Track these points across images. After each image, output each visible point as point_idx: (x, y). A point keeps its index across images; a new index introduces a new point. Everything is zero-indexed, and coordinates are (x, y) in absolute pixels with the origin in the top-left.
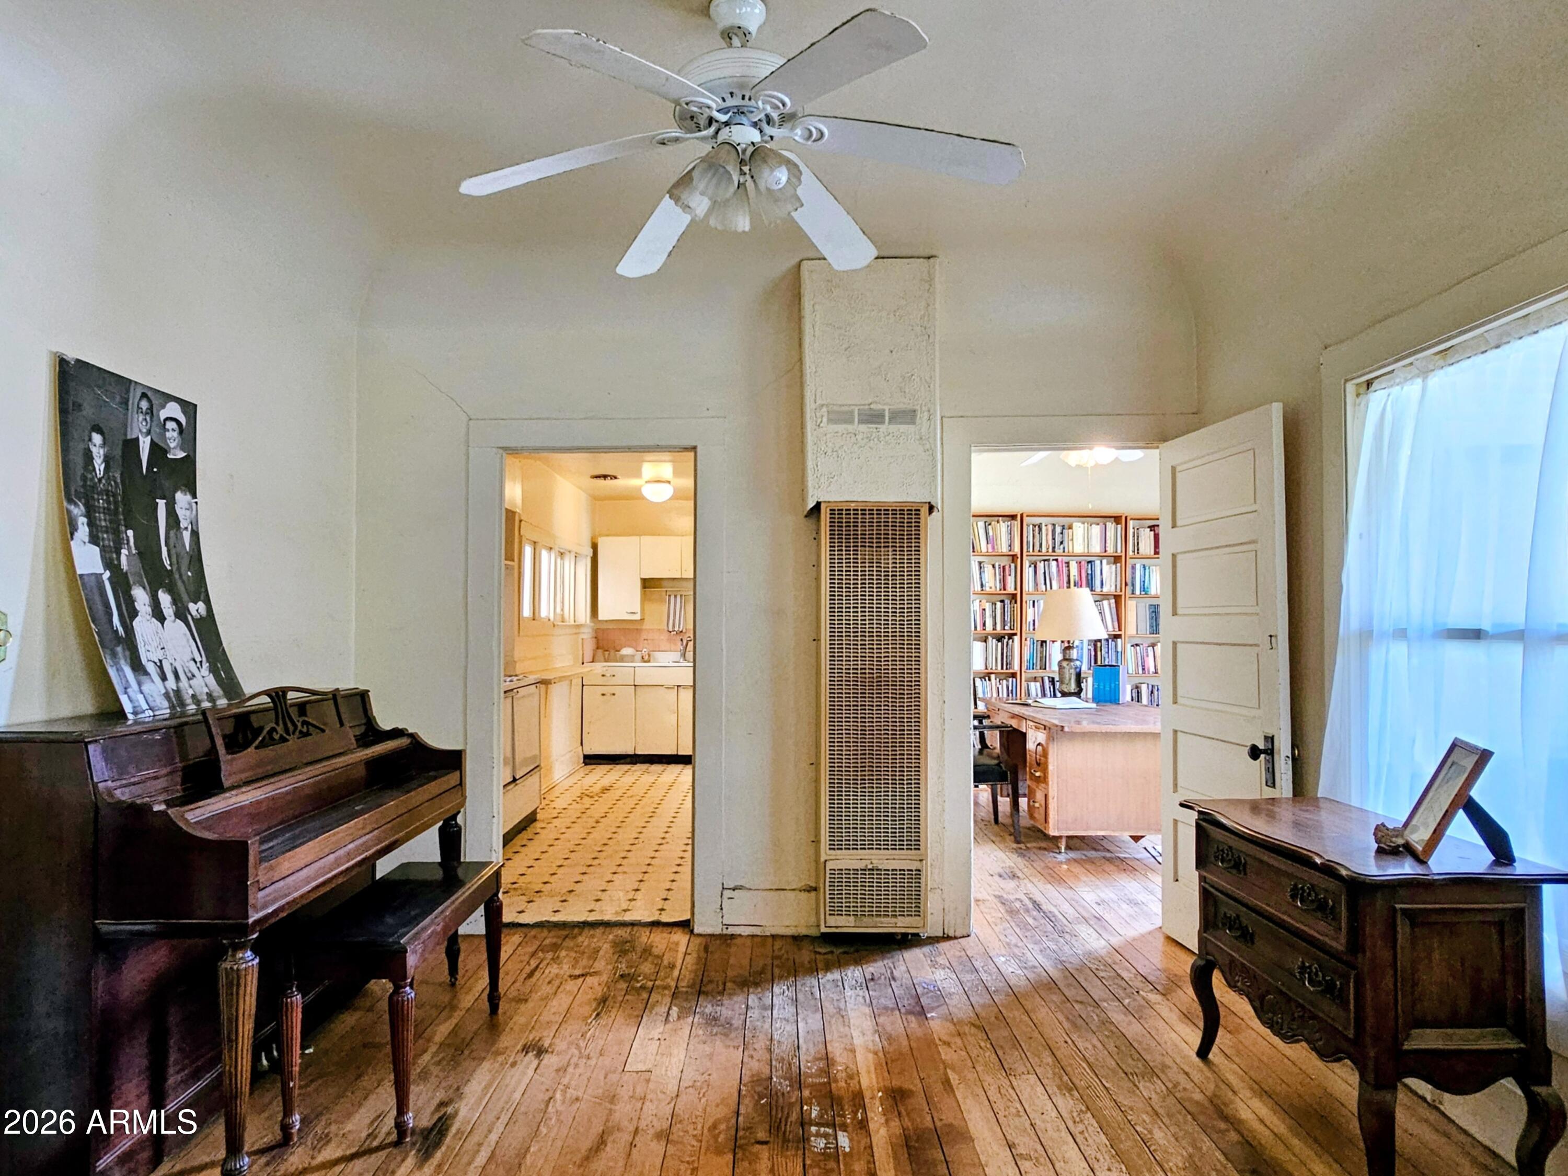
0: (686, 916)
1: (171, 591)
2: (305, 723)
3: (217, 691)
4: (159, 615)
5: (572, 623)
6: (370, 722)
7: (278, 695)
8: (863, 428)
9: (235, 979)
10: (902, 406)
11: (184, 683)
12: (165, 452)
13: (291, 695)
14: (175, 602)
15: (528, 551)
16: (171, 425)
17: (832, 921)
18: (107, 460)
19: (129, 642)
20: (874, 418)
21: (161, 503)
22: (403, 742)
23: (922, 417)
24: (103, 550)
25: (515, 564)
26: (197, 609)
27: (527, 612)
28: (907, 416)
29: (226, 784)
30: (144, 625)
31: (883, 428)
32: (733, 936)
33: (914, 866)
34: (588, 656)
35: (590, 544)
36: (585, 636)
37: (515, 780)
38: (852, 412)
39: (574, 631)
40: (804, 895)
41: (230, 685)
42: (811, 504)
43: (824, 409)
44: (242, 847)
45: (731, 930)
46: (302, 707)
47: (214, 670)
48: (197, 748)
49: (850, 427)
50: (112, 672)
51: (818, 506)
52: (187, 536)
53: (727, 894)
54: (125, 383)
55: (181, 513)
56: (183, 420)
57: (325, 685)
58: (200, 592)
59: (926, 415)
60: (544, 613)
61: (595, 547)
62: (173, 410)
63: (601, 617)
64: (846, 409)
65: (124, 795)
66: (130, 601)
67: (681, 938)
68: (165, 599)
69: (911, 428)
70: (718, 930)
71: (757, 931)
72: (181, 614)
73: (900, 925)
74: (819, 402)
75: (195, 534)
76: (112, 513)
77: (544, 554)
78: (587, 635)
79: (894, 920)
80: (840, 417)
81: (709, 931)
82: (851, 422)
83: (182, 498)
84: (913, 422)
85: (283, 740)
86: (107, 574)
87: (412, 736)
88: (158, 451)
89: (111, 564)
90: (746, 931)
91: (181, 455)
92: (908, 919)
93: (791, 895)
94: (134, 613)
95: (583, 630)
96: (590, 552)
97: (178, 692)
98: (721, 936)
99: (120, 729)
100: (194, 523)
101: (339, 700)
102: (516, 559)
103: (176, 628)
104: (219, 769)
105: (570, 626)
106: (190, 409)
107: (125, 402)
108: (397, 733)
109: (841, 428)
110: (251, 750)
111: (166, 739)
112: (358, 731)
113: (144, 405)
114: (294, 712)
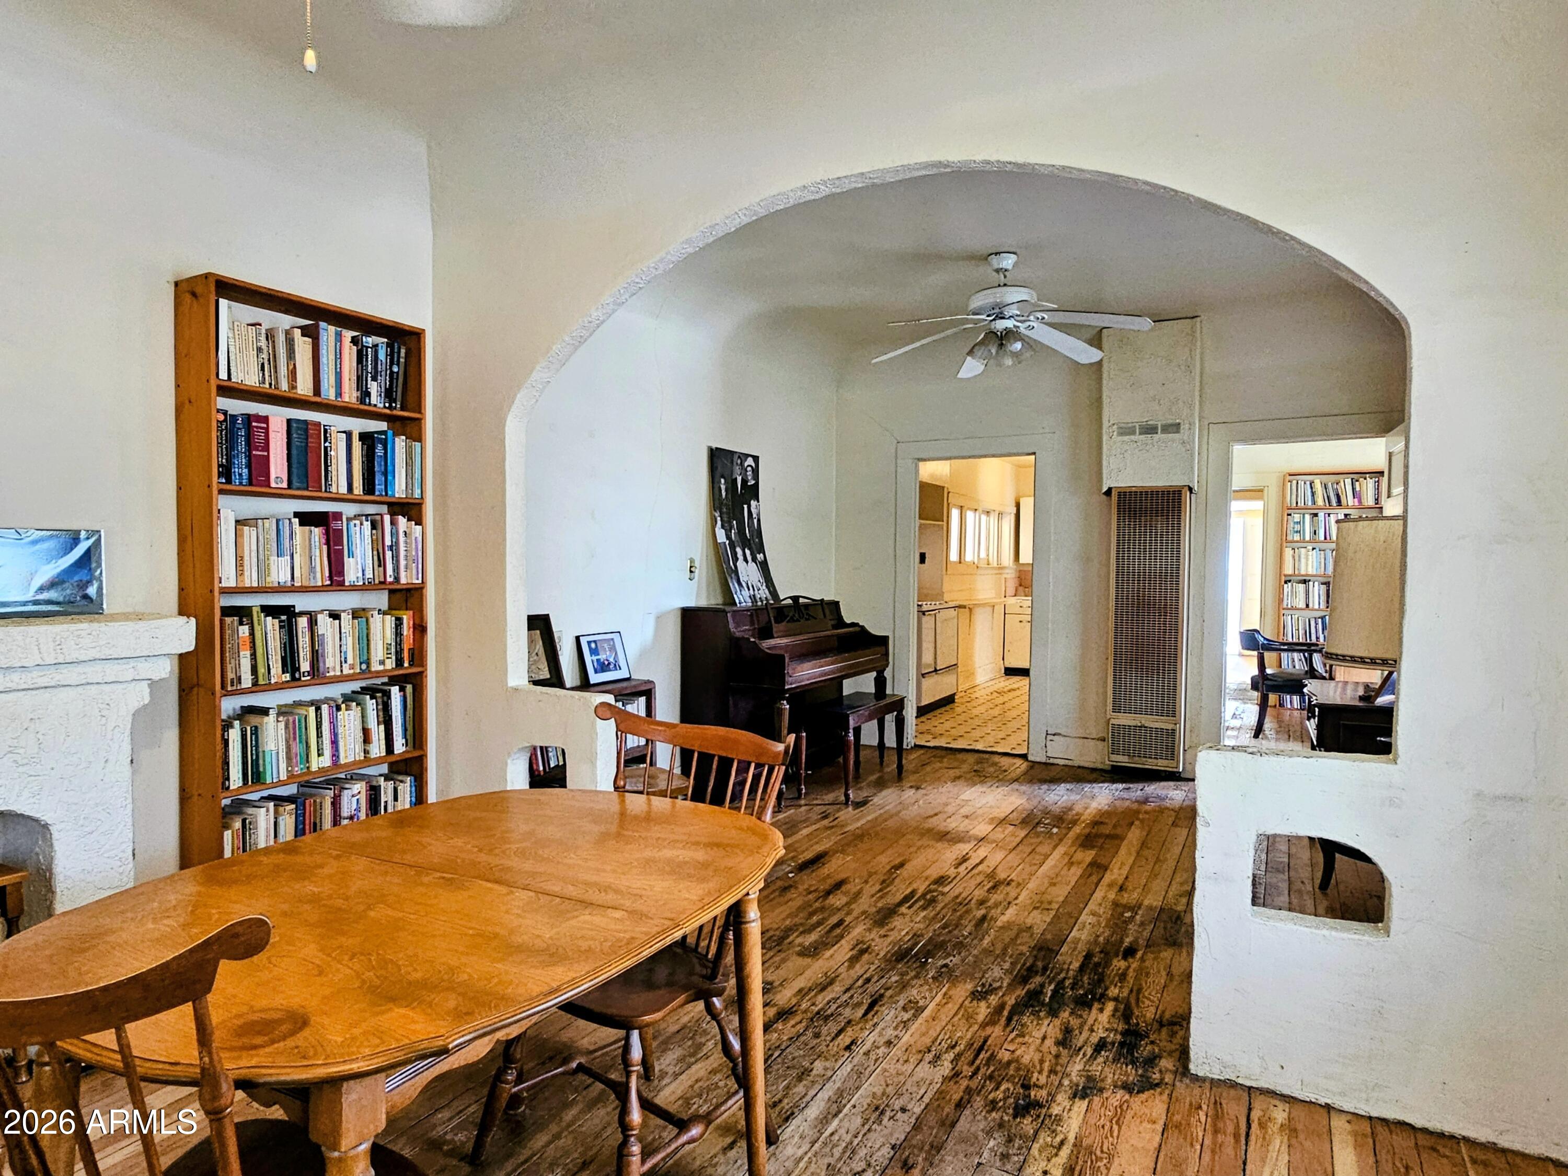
0: (1025, 752)
1: (749, 549)
2: (807, 614)
3: (769, 597)
4: (746, 560)
5: (995, 565)
6: (840, 618)
7: (795, 599)
8: (1142, 437)
9: (781, 711)
10: (1170, 422)
11: (756, 592)
12: (747, 482)
13: (801, 600)
14: (751, 554)
15: (955, 513)
16: (749, 469)
17: (1114, 758)
18: (726, 490)
19: (736, 572)
20: (1150, 430)
21: (745, 506)
22: (857, 629)
23: (1185, 427)
24: (726, 530)
25: (945, 523)
26: (760, 557)
27: (954, 556)
28: (1175, 428)
29: (775, 635)
30: (741, 564)
31: (1156, 437)
32: (1053, 764)
33: (1170, 727)
34: (1011, 591)
35: (1014, 504)
36: (1008, 576)
37: (936, 670)
38: (1135, 427)
39: (997, 572)
40: (1099, 743)
41: (774, 593)
42: (1105, 489)
43: (1115, 426)
44: (783, 657)
45: (1052, 761)
46: (806, 606)
47: (767, 587)
48: (763, 619)
49: (1132, 437)
50: (731, 585)
51: (1110, 490)
52: (755, 521)
53: (1049, 737)
54: (732, 453)
55: (753, 510)
56: (753, 465)
57: (818, 597)
58: (761, 550)
59: (1187, 426)
60: (969, 557)
61: (1018, 506)
62: (750, 461)
63: (1021, 561)
64: (1130, 425)
65: (738, 634)
66: (736, 554)
67: (1019, 762)
68: (748, 552)
69: (1177, 435)
70: (1044, 760)
71: (1069, 763)
72: (754, 559)
73: (1161, 764)
74: (1112, 422)
75: (759, 520)
76: (728, 513)
77: (970, 515)
78: (1010, 574)
79: (1155, 761)
80: (1125, 431)
81: (1038, 760)
82: (1133, 433)
83: (753, 503)
84: (1178, 432)
85: (798, 620)
86: (727, 542)
87: (863, 627)
88: (744, 481)
89: (728, 537)
90: (1061, 762)
91: (753, 482)
92: (1163, 761)
93: (1092, 743)
94: (737, 559)
95: (1007, 571)
96: (1014, 510)
97: (754, 596)
98: (1045, 764)
99: (735, 608)
100: (758, 515)
101: (825, 606)
102: (945, 519)
103: (752, 565)
104: (772, 629)
105: (993, 568)
106: (756, 459)
107: (732, 462)
108: (854, 625)
109: (1126, 438)
110: (784, 623)
111: (751, 615)
112: (833, 622)
113: (739, 461)
114: (803, 609)
